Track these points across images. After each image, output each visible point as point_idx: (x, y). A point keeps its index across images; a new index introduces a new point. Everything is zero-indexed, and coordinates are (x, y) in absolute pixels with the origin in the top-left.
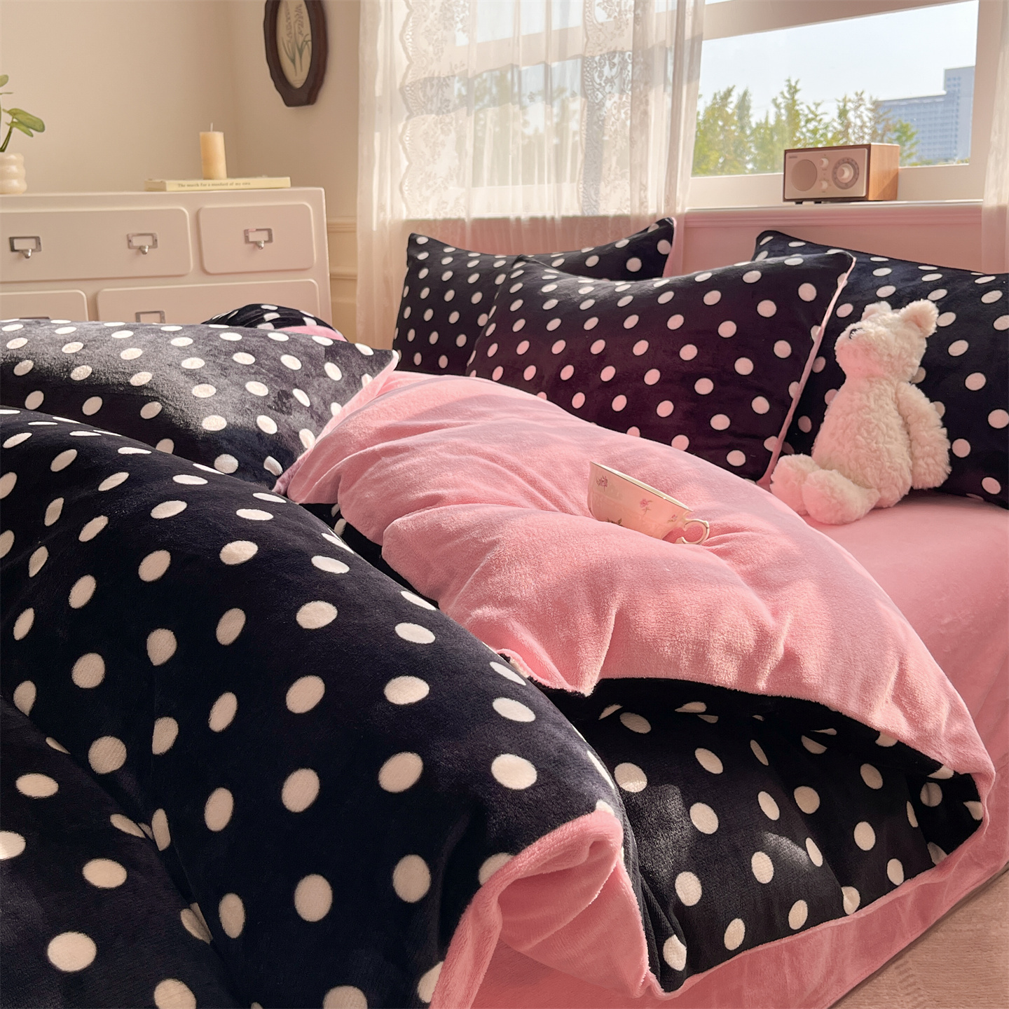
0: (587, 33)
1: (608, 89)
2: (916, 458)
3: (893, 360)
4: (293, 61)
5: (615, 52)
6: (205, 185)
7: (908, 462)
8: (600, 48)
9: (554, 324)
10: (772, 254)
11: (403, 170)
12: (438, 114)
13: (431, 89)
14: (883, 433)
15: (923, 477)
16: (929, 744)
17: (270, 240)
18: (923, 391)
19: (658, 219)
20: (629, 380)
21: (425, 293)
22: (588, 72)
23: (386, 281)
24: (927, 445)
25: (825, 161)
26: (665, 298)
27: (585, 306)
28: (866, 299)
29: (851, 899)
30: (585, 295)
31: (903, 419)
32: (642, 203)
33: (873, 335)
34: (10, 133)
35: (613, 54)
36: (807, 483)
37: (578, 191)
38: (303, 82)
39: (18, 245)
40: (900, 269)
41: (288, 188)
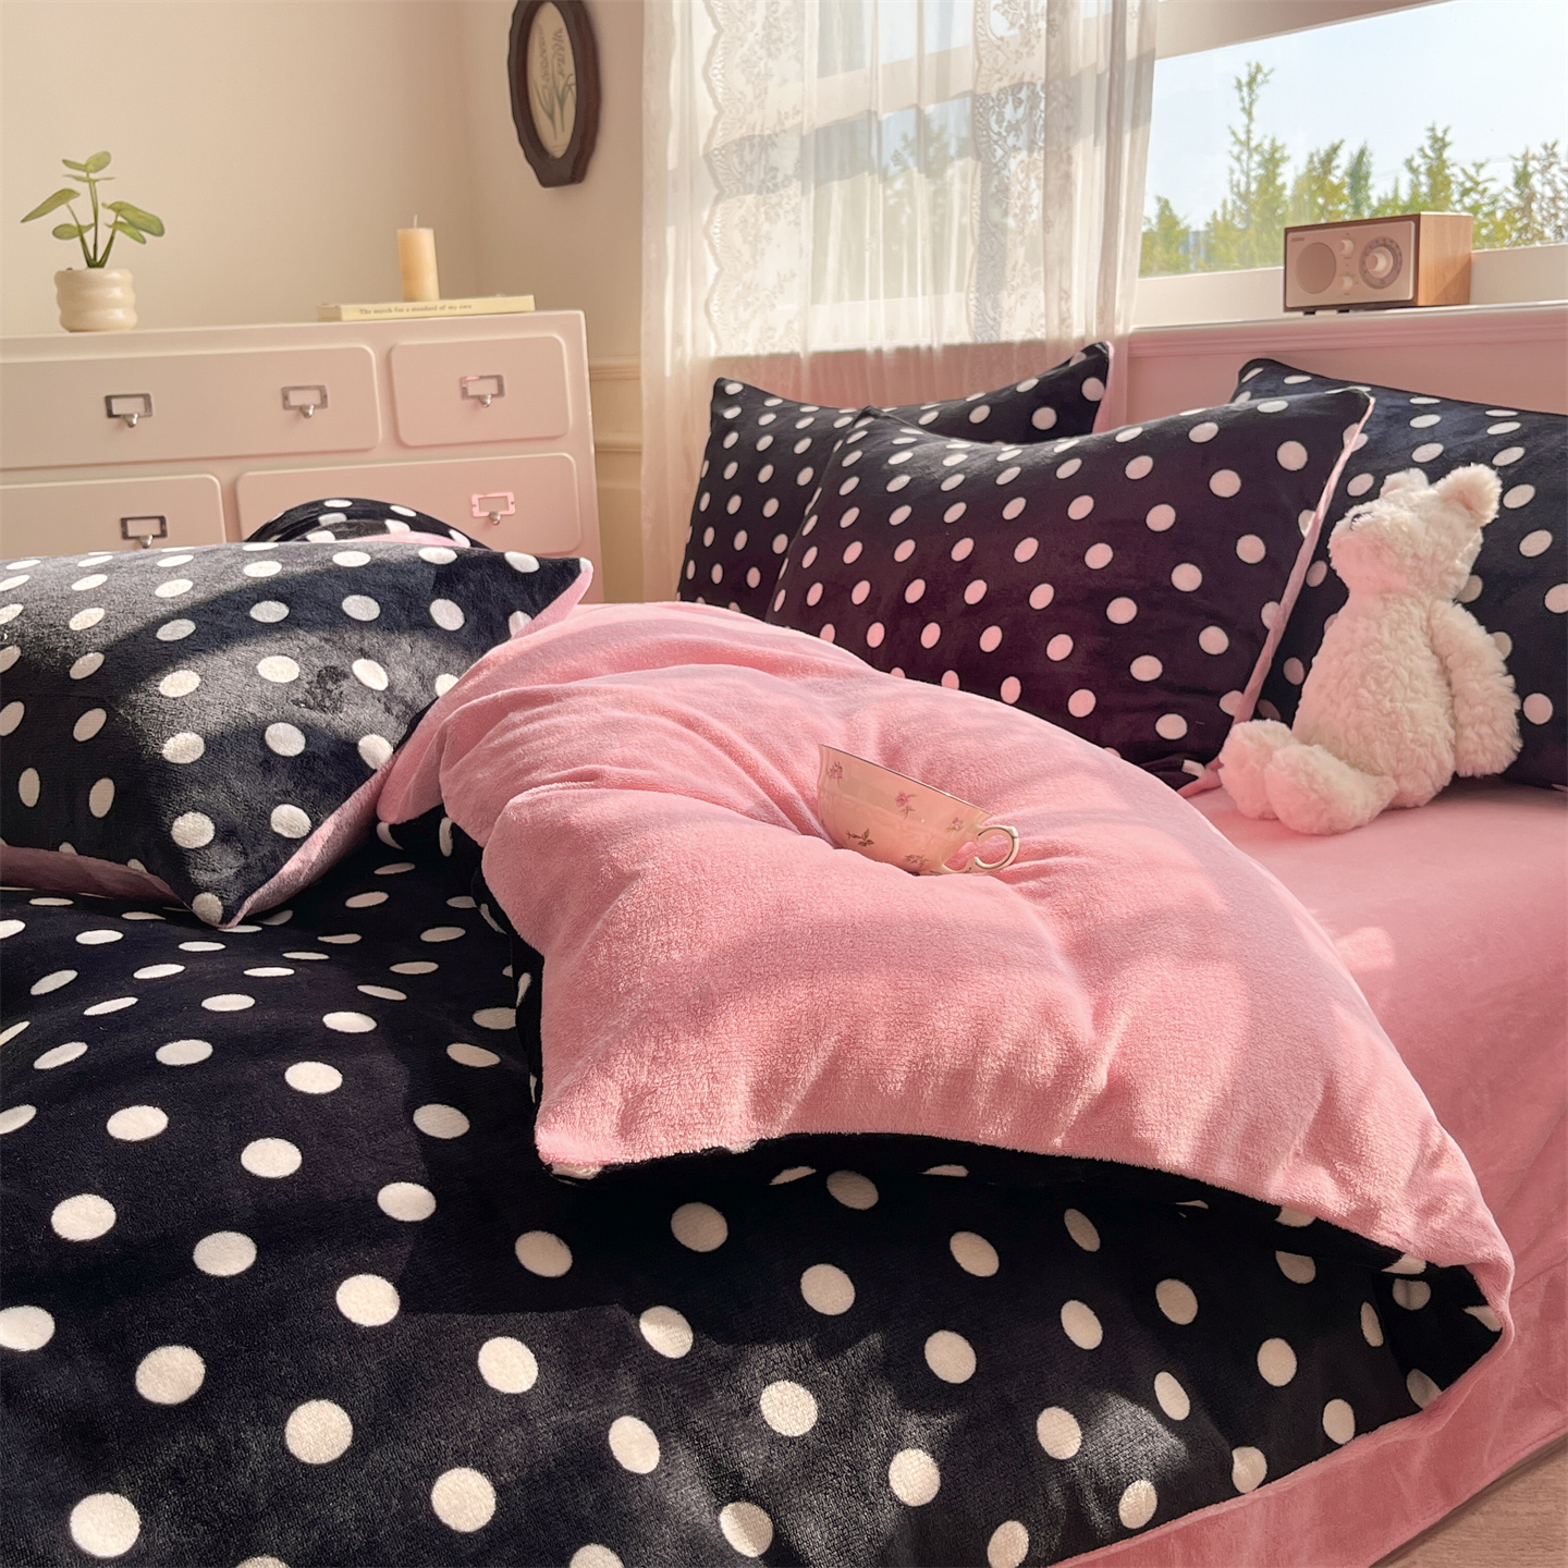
0: (978, 54)
1: (1011, 140)
2: (1461, 726)
3: (1421, 563)
4: (551, 116)
5: (1020, 84)
6: (401, 310)
7: (1447, 732)
8: (999, 76)
9: (900, 515)
10: (1258, 393)
11: (711, 280)
12: (760, 192)
13: (751, 151)
14: (1402, 684)
15: (1473, 757)
17: (501, 392)
19: (1087, 345)
20: (1006, 603)
21: (731, 470)
22: (982, 116)
24: (1480, 704)
25: (1348, 244)
26: (1068, 470)
27: (949, 484)
28: (1395, 464)
29: (1249, 1468)
30: (953, 467)
31: (1440, 661)
32: (1063, 321)
33: (1386, 523)
34: (112, 239)
35: (1018, 87)
36: (1271, 767)
37: (967, 305)
38: (566, 148)
39: (117, 407)
40: (1455, 415)
41: (532, 311)
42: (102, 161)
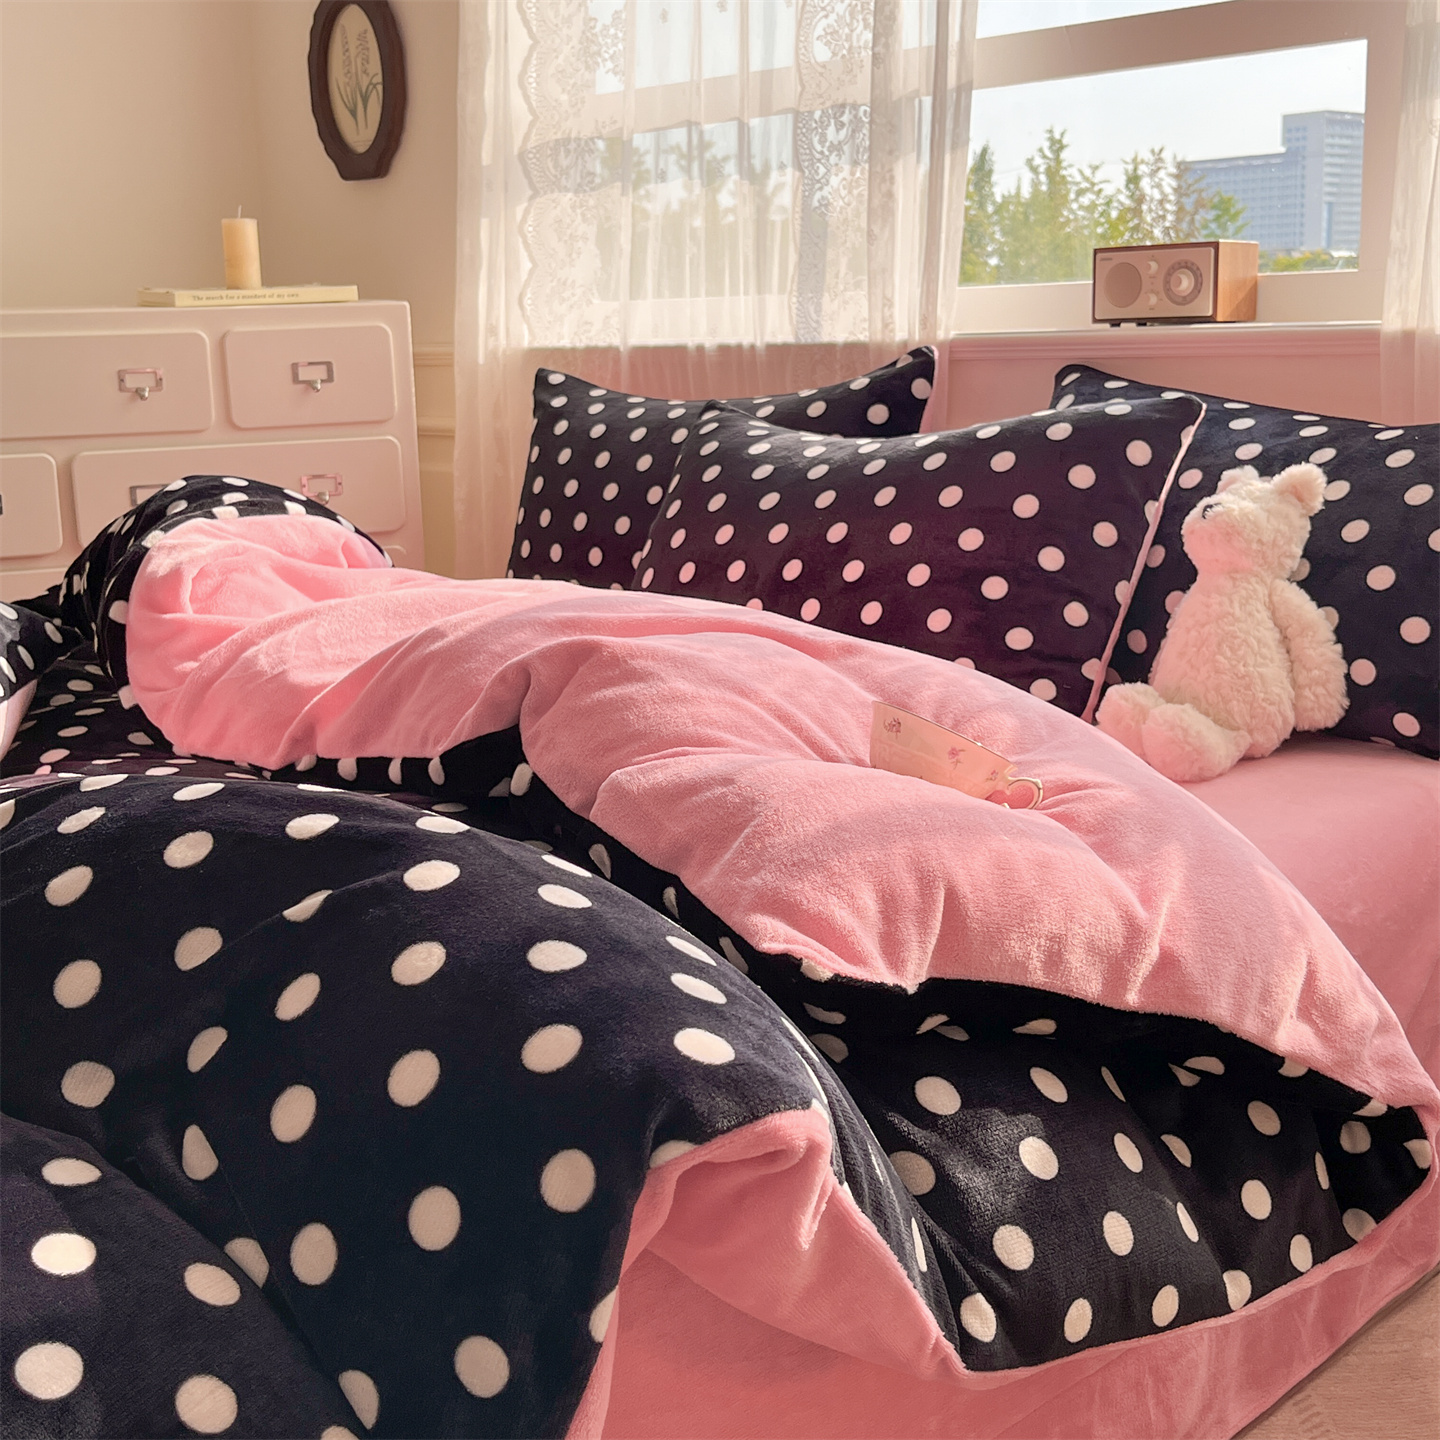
0: (801, 80)
1: (833, 159)
2: (1299, 687)
3: (1265, 548)
4: (353, 113)
5: (843, 106)
6: (232, 298)
7: (1289, 692)
8: (822, 100)
9: (770, 501)
10: (1081, 398)
11: (524, 276)
12: (576, 192)
13: (566, 157)
14: (1253, 652)
15: (1311, 713)
16: (1351, 1071)
17: (330, 378)
18: (1308, 592)
19: (911, 348)
20: (884, 579)
21: (565, 456)
22: (804, 136)
23: (499, 438)
24: (1316, 668)
25: (1154, 265)
26: (934, 462)
27: (815, 473)
28: (1221, 462)
29: (1238, 1286)
30: (814, 458)
31: (1281, 632)
32: (886, 325)
35: (840, 108)
36: (1149, 723)
37: (790, 308)
38: (371, 143)
40: (1267, 419)
41: (355, 301)
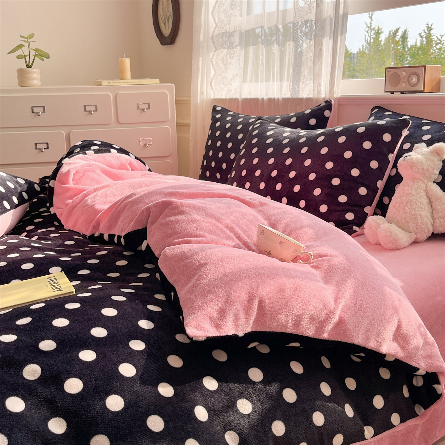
0: (295, 12)
1: (304, 38)
2: (435, 219)
3: (424, 171)
4: (165, 24)
5: (308, 21)
6: (120, 83)
7: (431, 220)
8: (301, 19)
9: (270, 150)
10: (376, 118)
11: (212, 75)
12: (228, 49)
13: (226, 37)
14: (418, 206)
15: (438, 228)
16: (412, 359)
17: (149, 108)
19: (326, 100)
20: (301, 178)
21: (218, 134)
22: (296, 31)
23: (204, 127)
24: (441, 212)
25: (404, 73)
26: (320, 139)
27: (285, 142)
28: (417, 141)
29: (369, 432)
30: (286, 137)
31: (429, 199)
32: (318, 92)
33: (414, 159)
34: (34, 59)
35: (307, 21)
36: (379, 230)
37: (290, 86)
38: (169, 34)
39: (35, 110)
40: (435, 126)
41: (158, 84)
42: (32, 36)
